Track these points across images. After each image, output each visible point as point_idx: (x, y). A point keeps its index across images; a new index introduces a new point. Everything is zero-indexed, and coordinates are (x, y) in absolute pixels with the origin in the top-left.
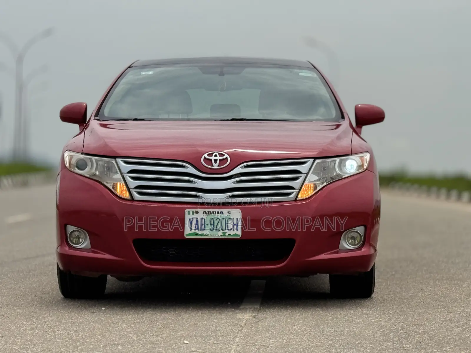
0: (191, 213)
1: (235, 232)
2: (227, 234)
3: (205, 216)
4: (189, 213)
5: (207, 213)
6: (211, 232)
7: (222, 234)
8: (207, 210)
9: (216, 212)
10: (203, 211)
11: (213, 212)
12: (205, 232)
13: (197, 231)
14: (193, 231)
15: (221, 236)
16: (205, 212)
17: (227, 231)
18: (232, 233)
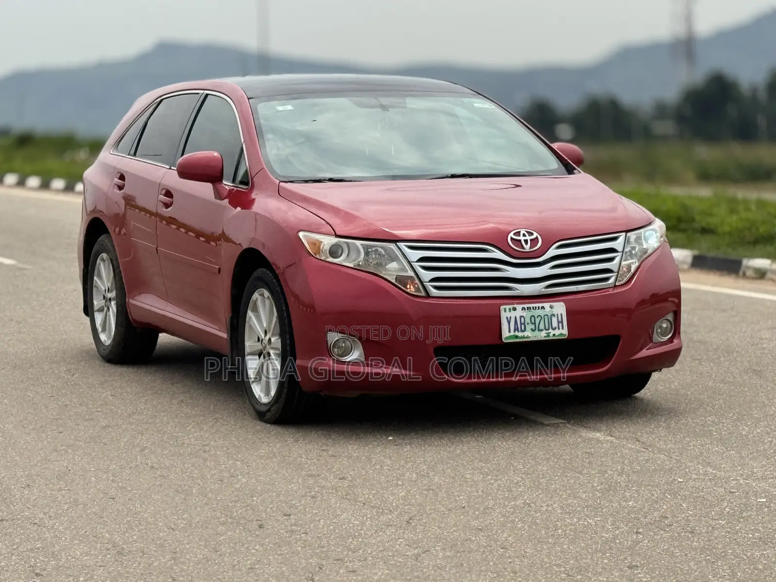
0: (507, 310)
1: (561, 331)
2: (551, 335)
3: (524, 314)
4: (505, 310)
5: (526, 308)
6: (533, 333)
7: (546, 335)
8: (526, 306)
9: (536, 308)
10: (521, 306)
11: (533, 308)
12: (526, 334)
13: (517, 333)
14: (512, 333)
15: (545, 337)
16: (523, 309)
17: (551, 330)
18: (557, 332)
